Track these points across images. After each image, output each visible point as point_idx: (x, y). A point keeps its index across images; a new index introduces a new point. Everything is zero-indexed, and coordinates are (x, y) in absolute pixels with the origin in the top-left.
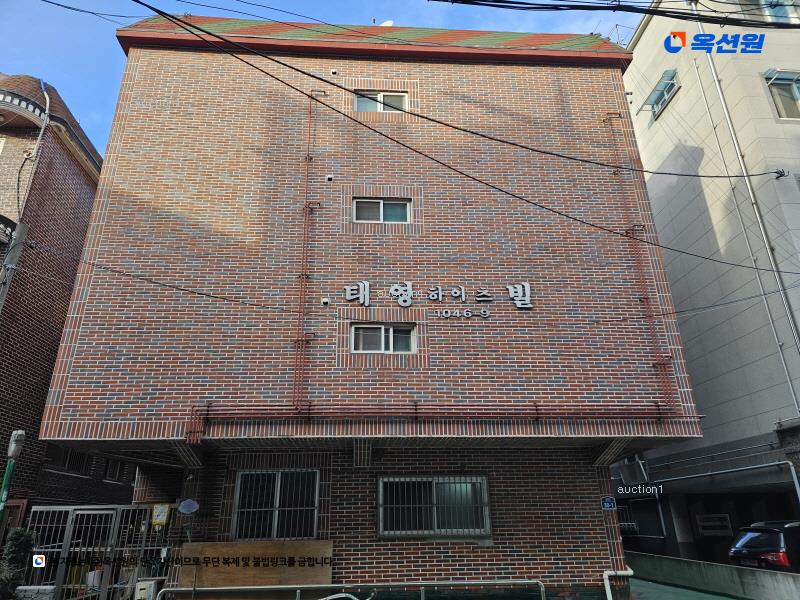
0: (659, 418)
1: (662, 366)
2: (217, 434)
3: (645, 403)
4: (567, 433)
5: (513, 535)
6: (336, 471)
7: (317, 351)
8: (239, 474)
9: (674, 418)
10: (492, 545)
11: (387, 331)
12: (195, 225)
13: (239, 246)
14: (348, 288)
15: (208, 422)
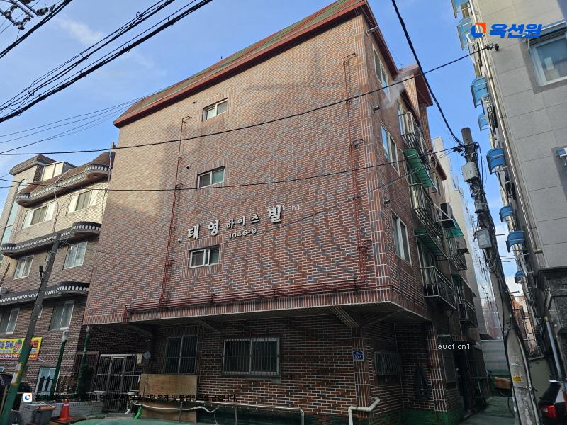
0: (356, 290)
1: (365, 249)
2: (135, 319)
3: (347, 279)
4: (294, 306)
5: (293, 376)
6: (205, 336)
7: (175, 270)
8: (167, 338)
9: (368, 288)
10: (280, 383)
11: (207, 251)
12: (135, 212)
13: (150, 218)
14: (189, 230)
15: (132, 313)
